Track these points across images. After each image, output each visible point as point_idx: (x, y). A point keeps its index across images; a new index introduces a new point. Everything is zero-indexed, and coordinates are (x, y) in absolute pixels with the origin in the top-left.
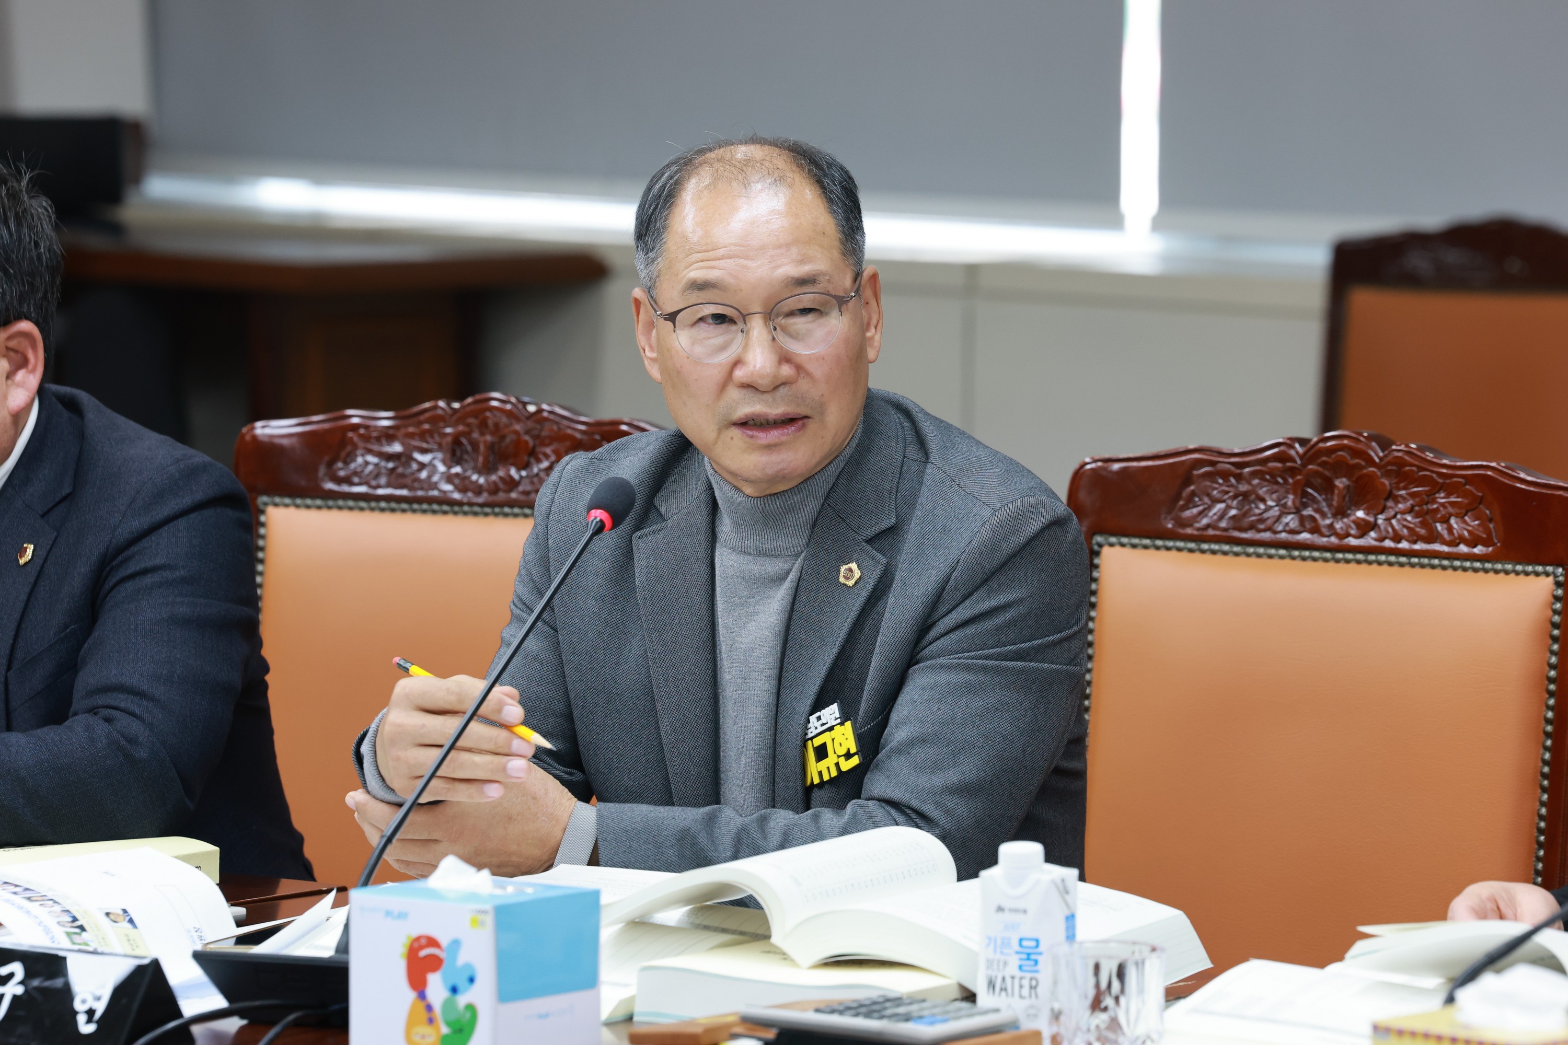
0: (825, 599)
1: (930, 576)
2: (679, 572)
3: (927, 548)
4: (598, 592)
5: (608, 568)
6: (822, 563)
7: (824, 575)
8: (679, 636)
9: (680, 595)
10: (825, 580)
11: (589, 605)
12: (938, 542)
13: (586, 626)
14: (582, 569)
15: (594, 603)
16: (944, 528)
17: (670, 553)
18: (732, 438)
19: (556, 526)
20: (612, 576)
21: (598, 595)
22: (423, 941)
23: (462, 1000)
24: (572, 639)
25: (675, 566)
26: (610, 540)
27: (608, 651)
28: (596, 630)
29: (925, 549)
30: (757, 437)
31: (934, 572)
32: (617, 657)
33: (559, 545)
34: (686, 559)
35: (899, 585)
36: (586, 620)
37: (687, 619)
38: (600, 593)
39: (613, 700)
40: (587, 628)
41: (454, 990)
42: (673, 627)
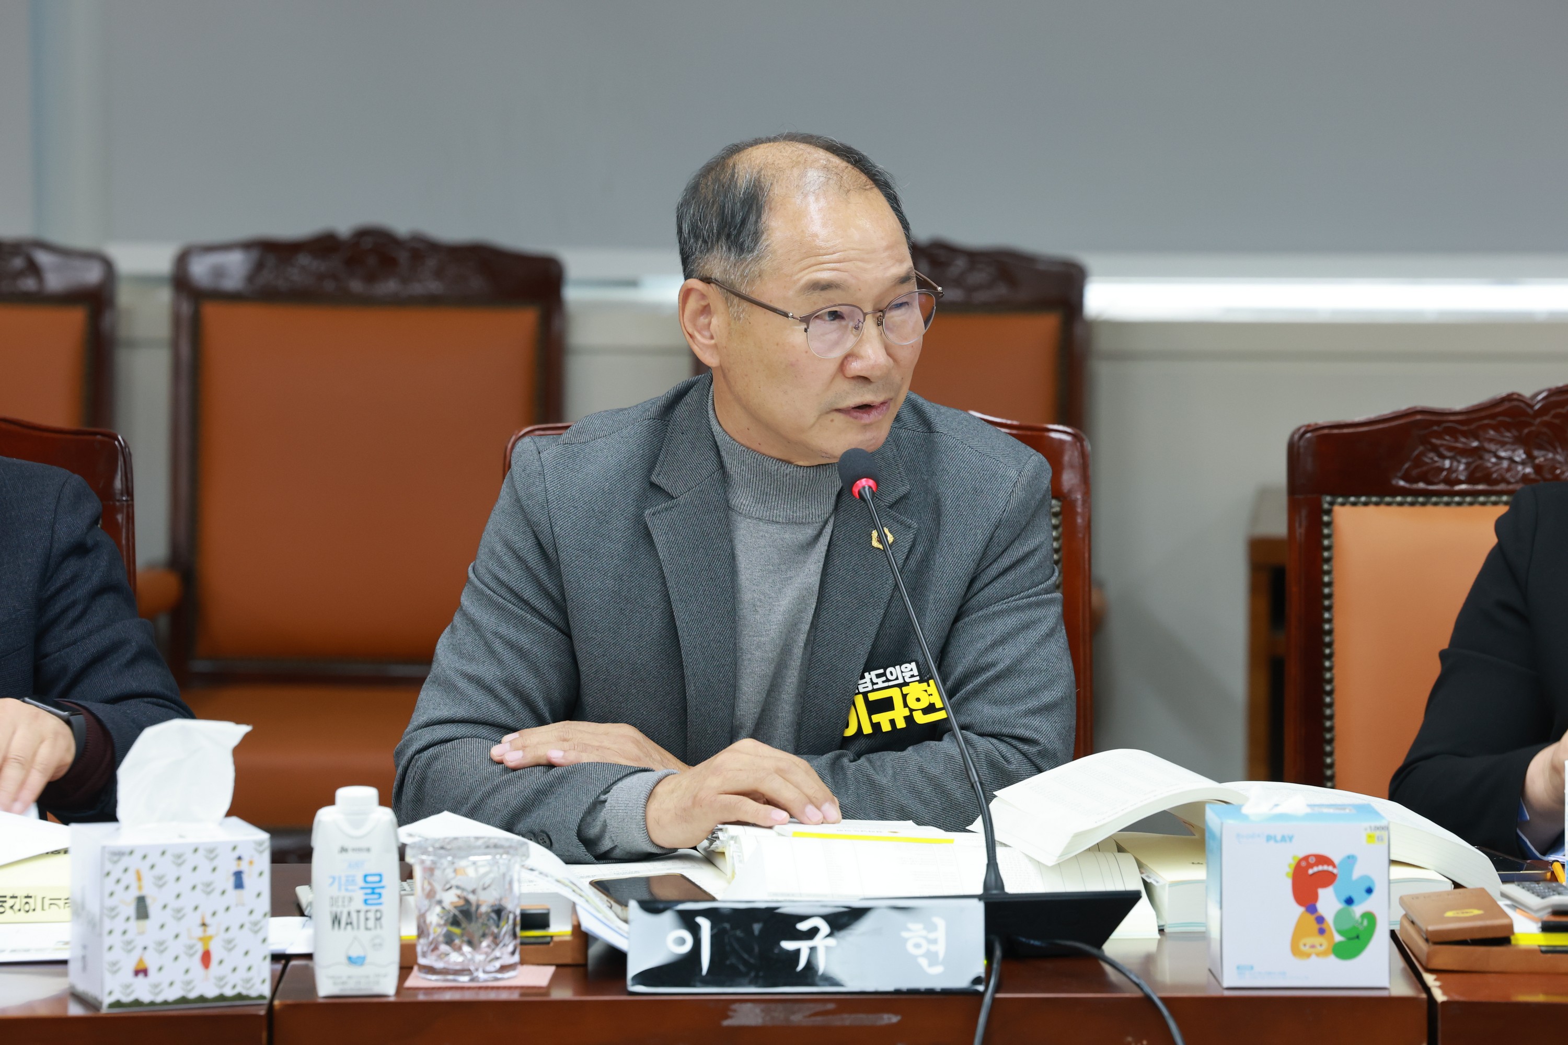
0: (858, 562)
1: (975, 535)
2: (700, 546)
3: (964, 510)
4: (616, 572)
5: (621, 548)
6: (852, 529)
7: (855, 540)
8: (703, 606)
9: (702, 568)
10: (856, 545)
11: (607, 585)
12: (973, 503)
13: (607, 605)
14: (594, 552)
15: (613, 583)
16: (975, 490)
17: (688, 529)
18: (832, 421)
19: (559, 514)
20: (626, 556)
21: (617, 575)
22: (1312, 860)
23: (1358, 910)
24: (593, 618)
25: (695, 541)
26: (618, 523)
27: (631, 625)
28: (618, 607)
29: (963, 511)
30: (861, 418)
31: (979, 532)
32: (640, 630)
33: (567, 531)
34: (705, 534)
35: (945, 545)
36: (607, 599)
37: (711, 591)
38: (618, 573)
39: (638, 671)
40: (608, 607)
41: (1349, 901)
42: (698, 598)
